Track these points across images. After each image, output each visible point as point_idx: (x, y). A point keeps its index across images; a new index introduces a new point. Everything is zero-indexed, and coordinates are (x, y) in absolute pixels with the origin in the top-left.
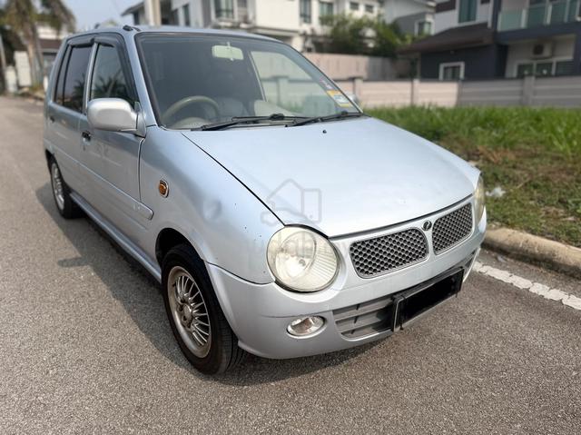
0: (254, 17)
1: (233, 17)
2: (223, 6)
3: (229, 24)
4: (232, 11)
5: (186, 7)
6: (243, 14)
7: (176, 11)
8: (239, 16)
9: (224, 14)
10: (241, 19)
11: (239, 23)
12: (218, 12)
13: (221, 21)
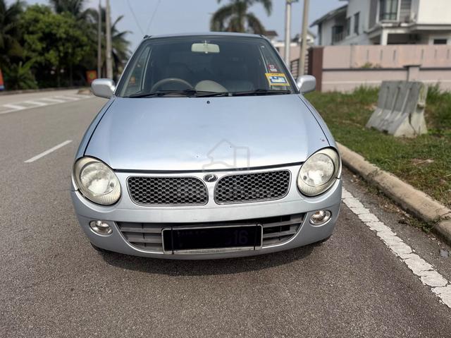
0: (416, 17)
1: (396, 19)
2: (388, 10)
3: (390, 25)
4: (396, 14)
5: (357, 15)
6: (405, 15)
7: (349, 19)
8: (401, 17)
9: (387, 17)
10: (403, 19)
11: (400, 23)
12: (382, 16)
13: (383, 23)
